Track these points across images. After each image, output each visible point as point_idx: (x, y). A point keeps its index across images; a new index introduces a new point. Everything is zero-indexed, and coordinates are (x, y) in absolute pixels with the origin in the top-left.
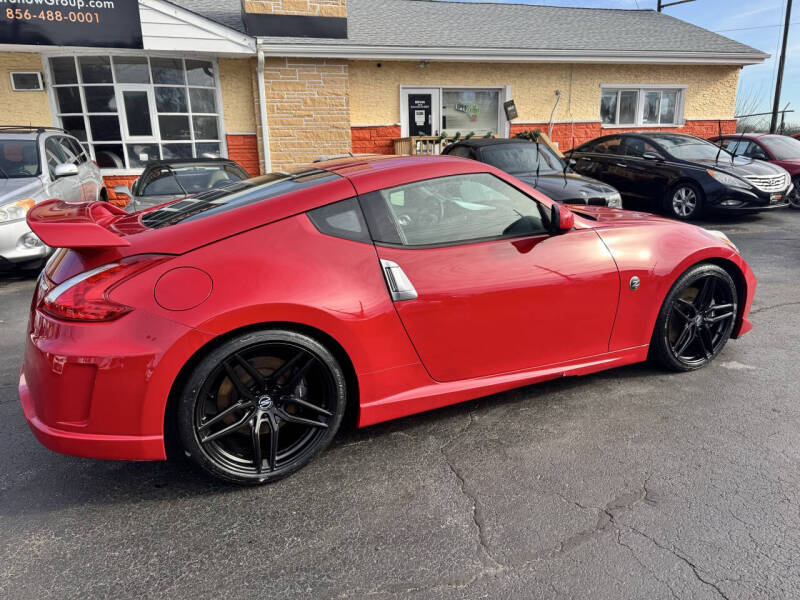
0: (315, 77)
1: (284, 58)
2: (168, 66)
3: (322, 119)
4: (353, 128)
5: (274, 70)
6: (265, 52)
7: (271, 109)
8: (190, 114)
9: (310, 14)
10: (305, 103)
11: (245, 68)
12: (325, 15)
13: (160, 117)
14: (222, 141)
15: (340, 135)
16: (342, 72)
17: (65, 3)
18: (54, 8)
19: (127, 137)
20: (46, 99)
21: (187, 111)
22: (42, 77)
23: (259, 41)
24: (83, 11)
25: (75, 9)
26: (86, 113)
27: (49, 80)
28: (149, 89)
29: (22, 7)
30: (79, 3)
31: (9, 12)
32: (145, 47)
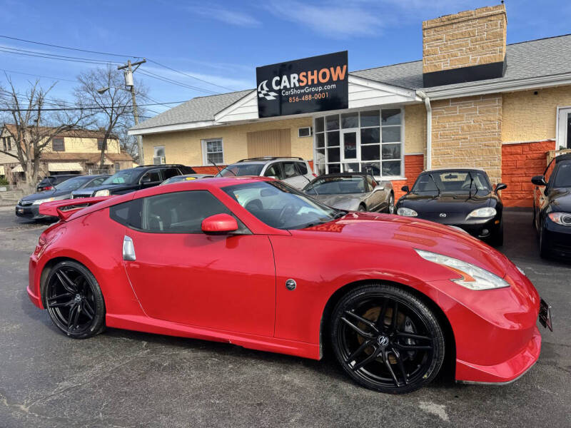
0: (471, 110)
1: (449, 99)
2: (371, 114)
3: (476, 140)
4: (504, 146)
5: (440, 109)
6: (430, 98)
7: (435, 136)
8: (381, 144)
9: (471, 65)
10: (462, 129)
11: (418, 110)
12: (483, 63)
13: (362, 147)
14: (402, 160)
15: (491, 152)
16: (497, 103)
17: (313, 89)
18: (308, 94)
19: (343, 160)
20: (311, 141)
21: (379, 142)
22: (311, 129)
23: (418, 92)
24: (321, 92)
25: (318, 92)
26: (326, 147)
27: (314, 130)
28: (357, 131)
29: (295, 95)
30: (320, 89)
31: (290, 99)
32: (350, 107)
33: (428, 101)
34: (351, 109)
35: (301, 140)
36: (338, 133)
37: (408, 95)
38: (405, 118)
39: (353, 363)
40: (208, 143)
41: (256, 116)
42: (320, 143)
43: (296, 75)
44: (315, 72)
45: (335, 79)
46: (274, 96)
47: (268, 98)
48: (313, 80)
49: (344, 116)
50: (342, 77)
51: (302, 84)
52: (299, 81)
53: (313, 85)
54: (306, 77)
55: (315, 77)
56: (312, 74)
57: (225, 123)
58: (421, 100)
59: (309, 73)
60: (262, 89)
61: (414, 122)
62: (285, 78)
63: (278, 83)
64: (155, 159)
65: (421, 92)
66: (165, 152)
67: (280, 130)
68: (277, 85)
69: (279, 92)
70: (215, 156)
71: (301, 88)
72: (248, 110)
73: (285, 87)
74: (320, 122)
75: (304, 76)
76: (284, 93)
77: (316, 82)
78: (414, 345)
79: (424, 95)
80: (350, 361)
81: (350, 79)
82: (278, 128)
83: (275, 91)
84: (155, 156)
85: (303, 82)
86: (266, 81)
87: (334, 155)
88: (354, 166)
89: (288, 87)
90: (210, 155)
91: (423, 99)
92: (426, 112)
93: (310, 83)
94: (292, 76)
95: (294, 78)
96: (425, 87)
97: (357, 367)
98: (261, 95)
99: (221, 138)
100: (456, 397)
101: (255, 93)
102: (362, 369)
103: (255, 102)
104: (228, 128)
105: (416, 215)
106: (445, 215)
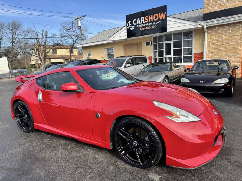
0: (227, 30)
1: (216, 26)
2: (178, 34)
3: (229, 45)
5: (210, 31)
6: (206, 25)
7: (208, 44)
8: (183, 48)
9: (228, 8)
10: (222, 40)
11: (201, 32)
12: (234, 7)
13: (174, 50)
14: (193, 55)
16: (240, 27)
17: (151, 24)
18: (149, 26)
19: (165, 56)
20: (151, 47)
21: (182, 47)
22: (151, 42)
23: (199, 23)
24: (155, 25)
25: (153, 25)
26: (157, 50)
27: (152, 43)
28: (172, 42)
29: (143, 27)
30: (154, 23)
31: (141, 29)
32: (167, 31)
33: (205, 27)
34: (168, 32)
35: (147, 47)
36: (163, 44)
37: (195, 25)
38: (195, 35)
39: (123, 152)
40: (108, 50)
41: (126, 37)
42: (155, 49)
44: (152, 16)
45: (161, 18)
46: (134, 28)
47: (131, 29)
48: (151, 20)
49: (165, 35)
50: (164, 18)
51: (146, 22)
52: (145, 20)
53: (151, 22)
54: (148, 18)
55: (152, 18)
56: (151, 17)
57: (114, 41)
58: (201, 27)
59: (149, 16)
60: (129, 25)
61: (199, 37)
62: (138, 19)
63: (136, 22)
64: (87, 57)
65: (202, 23)
66: (91, 54)
67: (137, 43)
68: (135, 23)
69: (136, 26)
70: (111, 55)
71: (145, 23)
72: (123, 35)
73: (139, 23)
74: (155, 38)
75: (147, 18)
76: (138, 26)
77: (152, 20)
78: (148, 147)
79: (203, 24)
80: (121, 151)
81: (168, 18)
82: (137, 42)
83: (134, 26)
84: (87, 56)
85: (146, 21)
86: (130, 22)
87: (161, 54)
88: (170, 58)
89: (140, 23)
90: (108, 55)
91: (203, 26)
92: (204, 32)
93: (149, 21)
94: (142, 18)
95: (143, 19)
96: (204, 20)
97: (125, 154)
98: (128, 28)
99: (113, 48)
100: (169, 172)
101: (126, 27)
102: (127, 155)
103: (126, 31)
104: (115, 43)
105: (189, 81)
106: (202, 82)
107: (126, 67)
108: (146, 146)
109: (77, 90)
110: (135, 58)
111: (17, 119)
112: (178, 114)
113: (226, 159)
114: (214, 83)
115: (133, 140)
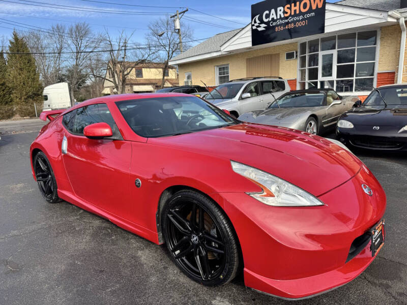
2: (348, 36)
6: (405, 18)
8: (355, 63)
11: (393, 31)
13: (338, 66)
14: (375, 77)
17: (295, 19)
18: (291, 23)
19: (320, 78)
20: (296, 63)
21: (354, 61)
22: (297, 53)
23: (390, 13)
24: (302, 20)
25: (299, 21)
26: (307, 67)
27: (299, 54)
28: (335, 53)
29: (281, 25)
30: (301, 17)
31: (277, 28)
32: (326, 31)
33: (402, 21)
34: (327, 33)
35: (288, 62)
36: (317, 55)
37: (381, 17)
38: (381, 39)
39: (177, 252)
40: (220, 69)
41: (250, 45)
42: (303, 65)
43: (282, 8)
44: (298, 3)
45: (314, 7)
46: (264, 27)
47: (259, 29)
48: (295, 11)
49: (323, 40)
50: (320, 6)
51: (286, 15)
52: (285, 12)
53: (296, 15)
54: (290, 8)
55: (297, 8)
56: (295, 6)
57: (230, 52)
58: (395, 21)
59: (293, 5)
60: (255, 22)
61: (389, 41)
62: (273, 11)
63: (268, 16)
64: (185, 82)
65: (396, 13)
67: (271, 56)
68: (266, 18)
69: (267, 23)
70: (224, 78)
71: (287, 18)
72: (244, 41)
73: (273, 19)
74: (303, 45)
75: (288, 8)
76: (272, 24)
77: (298, 12)
78: (215, 248)
79: (398, 15)
80: (174, 250)
81: (328, 7)
82: (271, 53)
83: (265, 23)
85: (287, 13)
86: (258, 16)
87: (313, 74)
88: (331, 83)
89: (275, 18)
90: (220, 78)
91: (398, 19)
92: (401, 32)
93: (293, 14)
95: (280, 10)
96: (402, 7)
97: (179, 256)
98: (254, 28)
99: (228, 64)
100: (254, 300)
101: (250, 26)
102: (184, 258)
103: (250, 34)
104: (232, 56)
105: (352, 126)
106: (379, 128)
107: (242, 99)
108: (212, 246)
109: (111, 136)
110: (262, 82)
111: (38, 181)
112: (273, 189)
113: (381, 285)
114: (402, 130)
115: (192, 232)
